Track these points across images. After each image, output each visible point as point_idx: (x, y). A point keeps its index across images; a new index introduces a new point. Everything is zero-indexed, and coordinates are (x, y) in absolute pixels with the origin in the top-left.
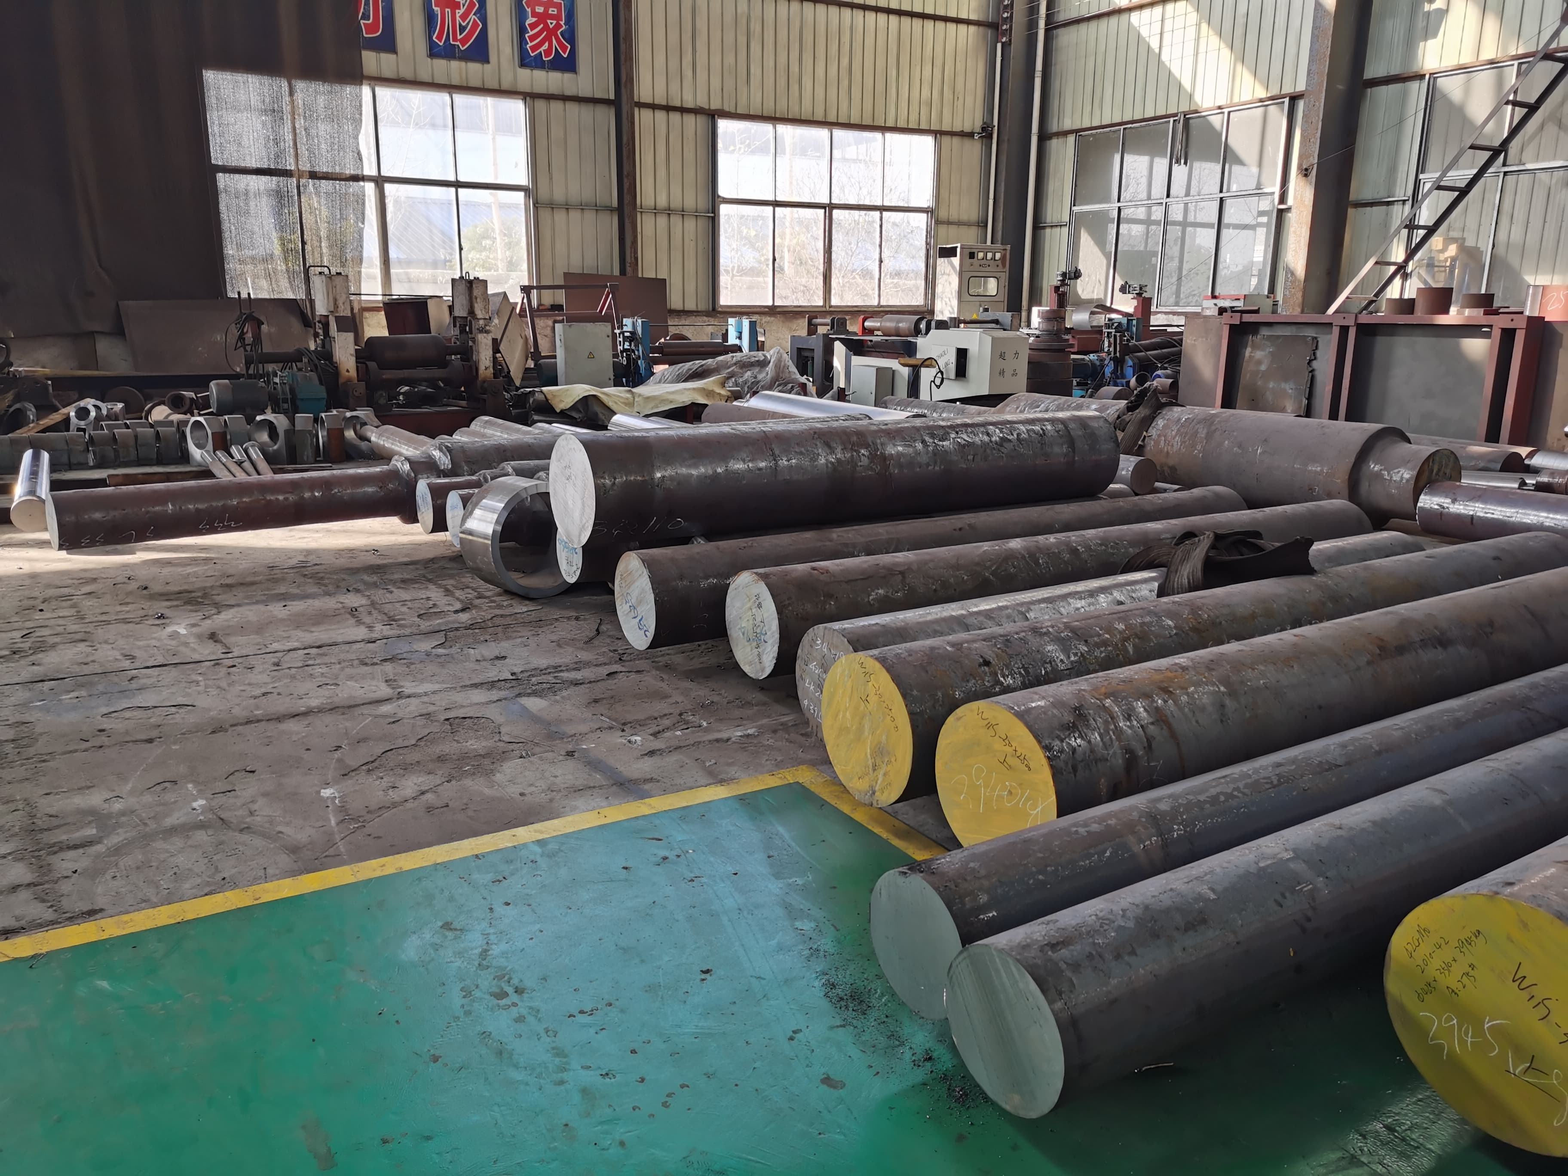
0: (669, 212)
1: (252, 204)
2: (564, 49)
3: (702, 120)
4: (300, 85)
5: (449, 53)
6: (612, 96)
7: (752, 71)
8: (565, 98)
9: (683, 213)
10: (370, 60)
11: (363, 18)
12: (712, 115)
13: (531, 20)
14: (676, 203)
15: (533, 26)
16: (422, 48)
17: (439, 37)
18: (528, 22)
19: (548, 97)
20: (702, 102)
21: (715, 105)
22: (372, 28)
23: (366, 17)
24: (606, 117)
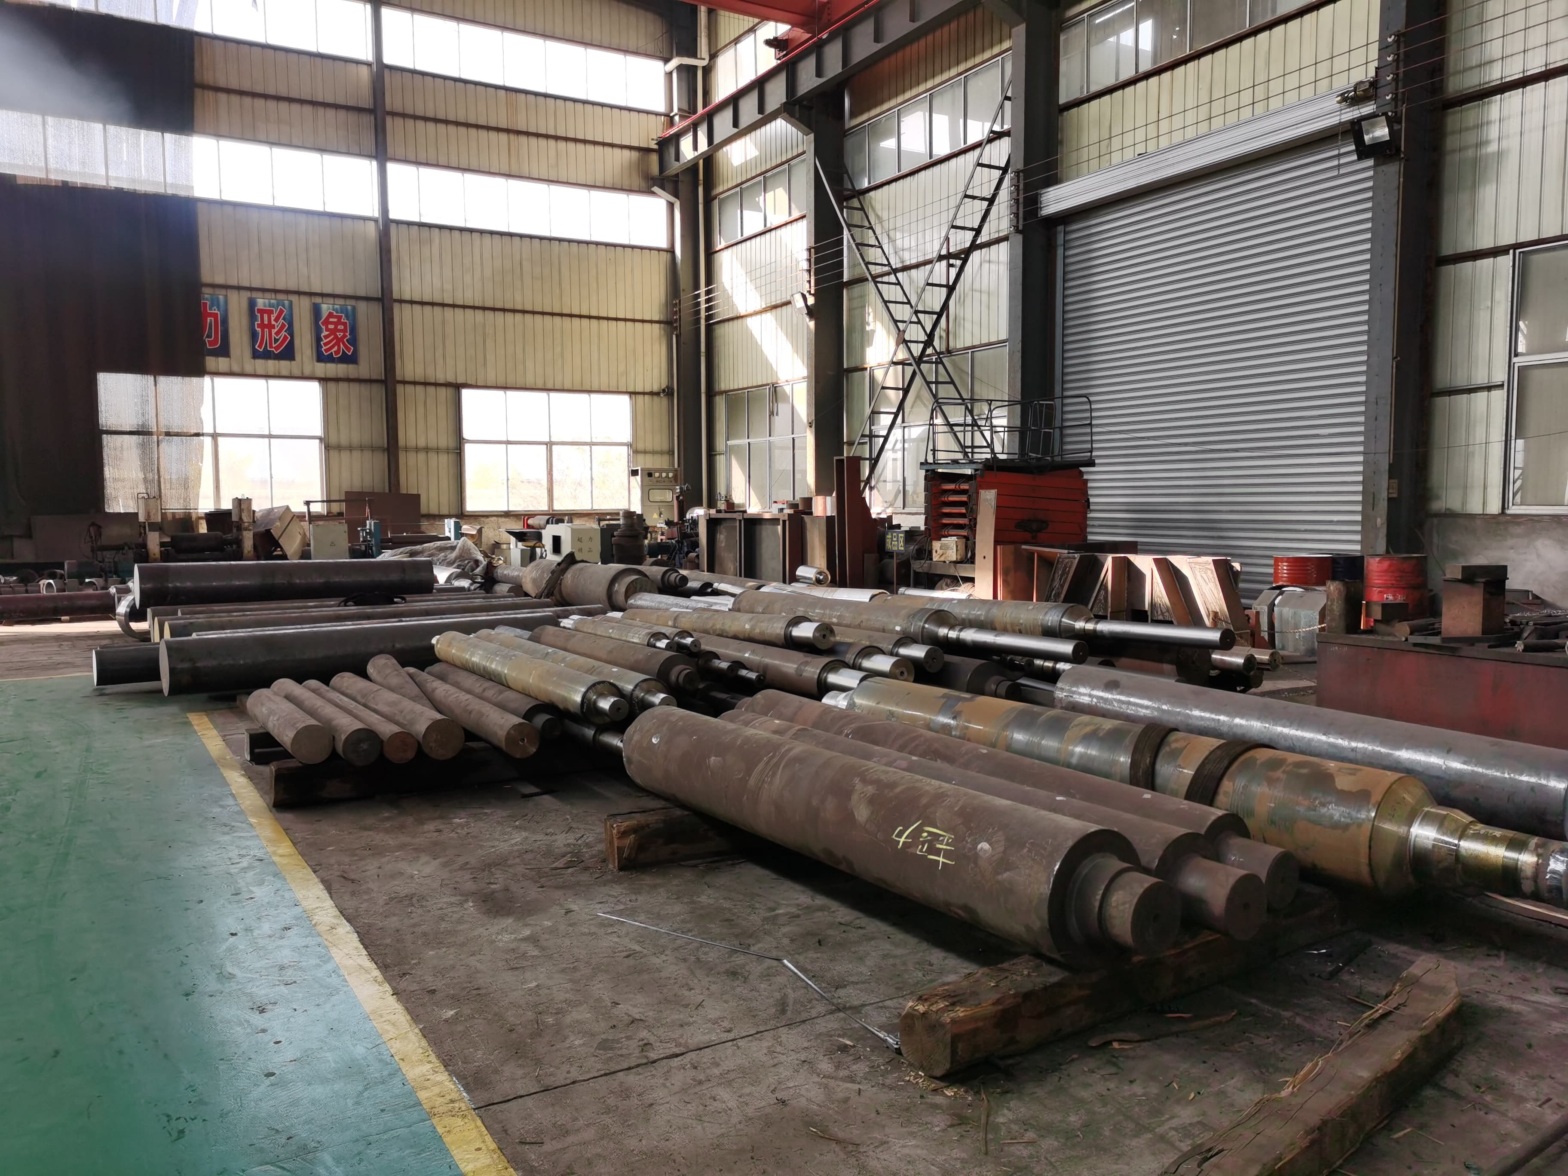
0: (427, 449)
1: (125, 453)
2: (349, 350)
3: (450, 391)
4: (162, 380)
5: (267, 355)
6: (383, 378)
7: (488, 358)
8: (348, 380)
9: (437, 450)
10: (211, 362)
11: (207, 337)
12: (458, 387)
13: (325, 333)
14: (432, 443)
15: (326, 337)
16: (248, 352)
17: (260, 346)
18: (322, 335)
19: (337, 380)
20: (451, 378)
21: (460, 380)
22: (211, 343)
23: (209, 336)
24: (378, 391)
